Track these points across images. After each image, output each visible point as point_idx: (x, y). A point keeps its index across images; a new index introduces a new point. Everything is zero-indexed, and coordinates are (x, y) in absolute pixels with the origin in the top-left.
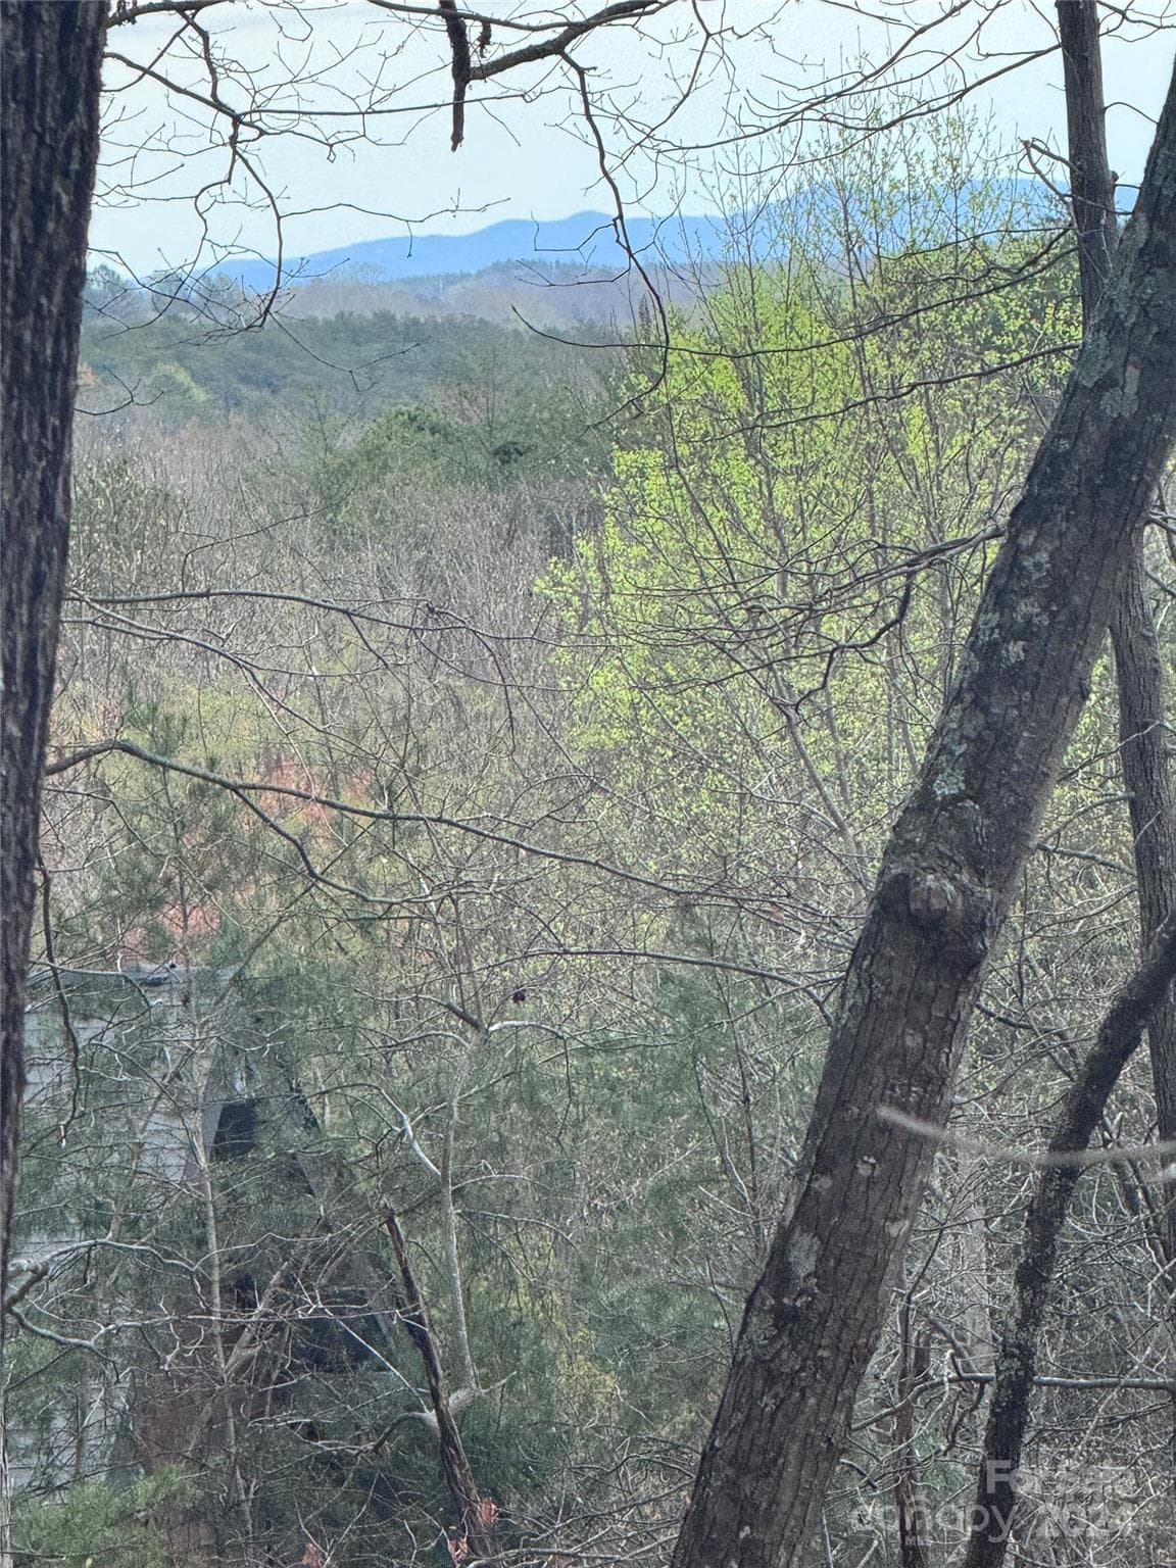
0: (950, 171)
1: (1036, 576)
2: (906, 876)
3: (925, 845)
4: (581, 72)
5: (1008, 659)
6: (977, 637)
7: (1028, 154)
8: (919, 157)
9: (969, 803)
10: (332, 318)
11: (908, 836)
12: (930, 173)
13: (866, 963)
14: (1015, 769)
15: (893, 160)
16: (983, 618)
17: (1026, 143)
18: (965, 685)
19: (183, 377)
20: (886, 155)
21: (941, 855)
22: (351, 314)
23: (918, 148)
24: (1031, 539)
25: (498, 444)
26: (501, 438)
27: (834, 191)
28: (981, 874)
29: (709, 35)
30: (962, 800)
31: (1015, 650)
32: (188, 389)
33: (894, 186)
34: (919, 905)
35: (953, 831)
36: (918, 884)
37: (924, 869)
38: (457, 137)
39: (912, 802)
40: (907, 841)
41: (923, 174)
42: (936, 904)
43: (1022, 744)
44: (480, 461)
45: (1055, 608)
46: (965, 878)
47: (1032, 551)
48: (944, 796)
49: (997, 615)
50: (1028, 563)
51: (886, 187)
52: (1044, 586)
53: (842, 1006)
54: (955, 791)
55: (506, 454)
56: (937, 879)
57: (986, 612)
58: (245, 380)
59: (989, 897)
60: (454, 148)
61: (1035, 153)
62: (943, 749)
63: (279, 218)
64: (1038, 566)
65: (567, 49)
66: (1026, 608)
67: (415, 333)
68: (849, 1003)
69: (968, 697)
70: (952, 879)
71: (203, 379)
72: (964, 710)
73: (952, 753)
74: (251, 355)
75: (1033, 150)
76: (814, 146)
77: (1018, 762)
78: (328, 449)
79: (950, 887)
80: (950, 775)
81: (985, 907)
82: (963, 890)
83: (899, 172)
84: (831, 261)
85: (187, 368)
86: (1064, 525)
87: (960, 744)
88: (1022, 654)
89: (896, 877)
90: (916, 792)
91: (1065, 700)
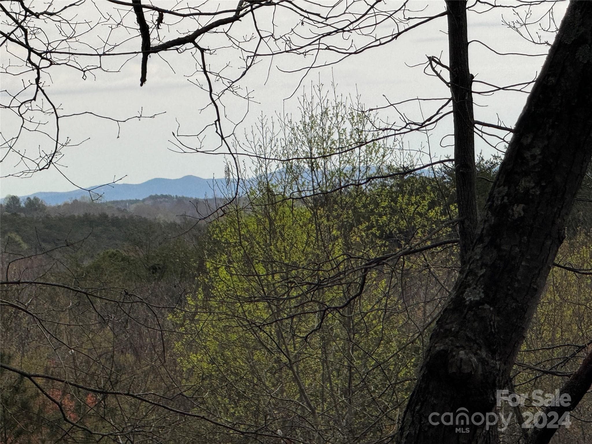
0: (357, 137)
1: (532, 163)
2: (445, 351)
3: (458, 332)
4: (202, 51)
5: (513, 215)
6: (493, 202)
7: (431, 63)
8: (344, 130)
9: (487, 306)
10: (82, 215)
11: (448, 327)
12: (349, 138)
13: (418, 408)
14: (516, 285)
15: (333, 131)
16: (496, 190)
17: (429, 58)
18: (485, 232)
19: (18, 239)
20: (330, 128)
21: (469, 339)
22: (90, 214)
23: (343, 127)
24: (529, 140)
25: (150, 265)
26: (152, 263)
27: (306, 144)
28: (493, 352)
29: (261, 38)
30: (483, 304)
31: (518, 209)
32: (20, 244)
33: (333, 143)
34: (454, 370)
35: (476, 324)
36: (454, 356)
37: (458, 347)
38: (143, 80)
39: (450, 305)
40: (446, 330)
41: (346, 138)
42: (466, 369)
43: (521, 269)
44: (143, 272)
45: (543, 184)
46: (484, 354)
47: (530, 147)
48: (471, 302)
49: (506, 188)
50: (527, 155)
51: (329, 143)
52: (537, 170)
53: (402, 435)
54: (478, 298)
55: (154, 269)
56: (467, 354)
57: (499, 186)
58: (44, 241)
59: (498, 366)
60: (141, 85)
61: (434, 64)
62: (471, 272)
63: (57, 118)
64: (534, 157)
65: (196, 41)
66: (526, 183)
67: (116, 222)
68: (406, 433)
69: (487, 240)
70: (476, 354)
71: (26, 240)
72: (484, 248)
73: (476, 275)
74: (47, 231)
75: (433, 62)
76: (299, 124)
77: (518, 281)
78: (78, 266)
79: (474, 359)
80: (475, 288)
81: (495, 372)
82: (482, 361)
83: (335, 136)
84: (305, 175)
85: (20, 235)
86: (551, 131)
87: (481, 269)
88: (522, 214)
89: (439, 352)
90: (452, 299)
91: (549, 243)
